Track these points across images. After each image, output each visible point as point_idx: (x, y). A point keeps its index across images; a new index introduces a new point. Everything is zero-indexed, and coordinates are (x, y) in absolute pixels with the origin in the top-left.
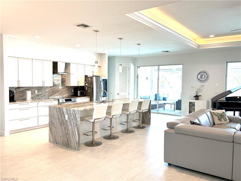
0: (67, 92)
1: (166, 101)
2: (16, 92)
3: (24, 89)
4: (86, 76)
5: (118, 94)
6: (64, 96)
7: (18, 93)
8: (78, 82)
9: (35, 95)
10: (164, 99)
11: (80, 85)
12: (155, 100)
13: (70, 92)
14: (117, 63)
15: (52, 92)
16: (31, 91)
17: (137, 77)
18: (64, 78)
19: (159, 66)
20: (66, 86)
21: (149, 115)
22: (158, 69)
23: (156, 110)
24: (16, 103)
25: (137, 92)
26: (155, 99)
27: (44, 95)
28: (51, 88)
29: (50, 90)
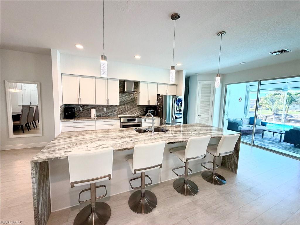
0: (139, 110)
1: (266, 126)
2: (83, 109)
3: (92, 107)
4: (159, 95)
5: (199, 115)
6: (135, 114)
7: (85, 110)
8: (149, 101)
9: (103, 113)
10: (263, 124)
11: (151, 104)
12: (249, 124)
13: (142, 111)
14: (199, 82)
15: (122, 110)
16: (95, 109)
17: (225, 97)
18: (135, 97)
19: (261, 81)
20: (138, 105)
21: (236, 158)
22: (257, 89)
23: (250, 138)
24: (70, 121)
25: (223, 114)
26: (249, 122)
27: (113, 113)
28: (121, 107)
29: (120, 109)
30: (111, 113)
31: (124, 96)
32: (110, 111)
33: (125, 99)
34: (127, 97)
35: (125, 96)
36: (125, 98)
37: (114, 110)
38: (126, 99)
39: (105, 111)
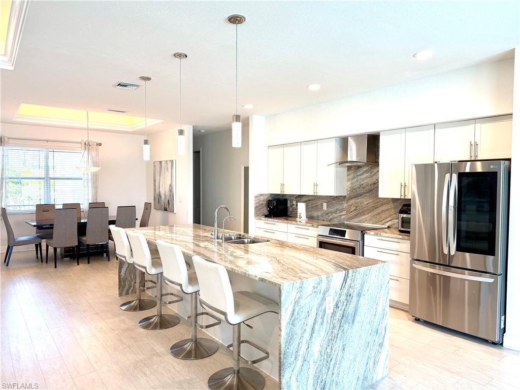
9: (322, 212)
16: (304, 204)
27: (339, 214)
28: (352, 201)
29: (351, 205)
30: (334, 215)
31: (360, 175)
32: (333, 209)
33: (362, 183)
34: (367, 178)
35: (362, 174)
36: (363, 179)
37: (339, 207)
38: (365, 181)
39: (326, 209)
